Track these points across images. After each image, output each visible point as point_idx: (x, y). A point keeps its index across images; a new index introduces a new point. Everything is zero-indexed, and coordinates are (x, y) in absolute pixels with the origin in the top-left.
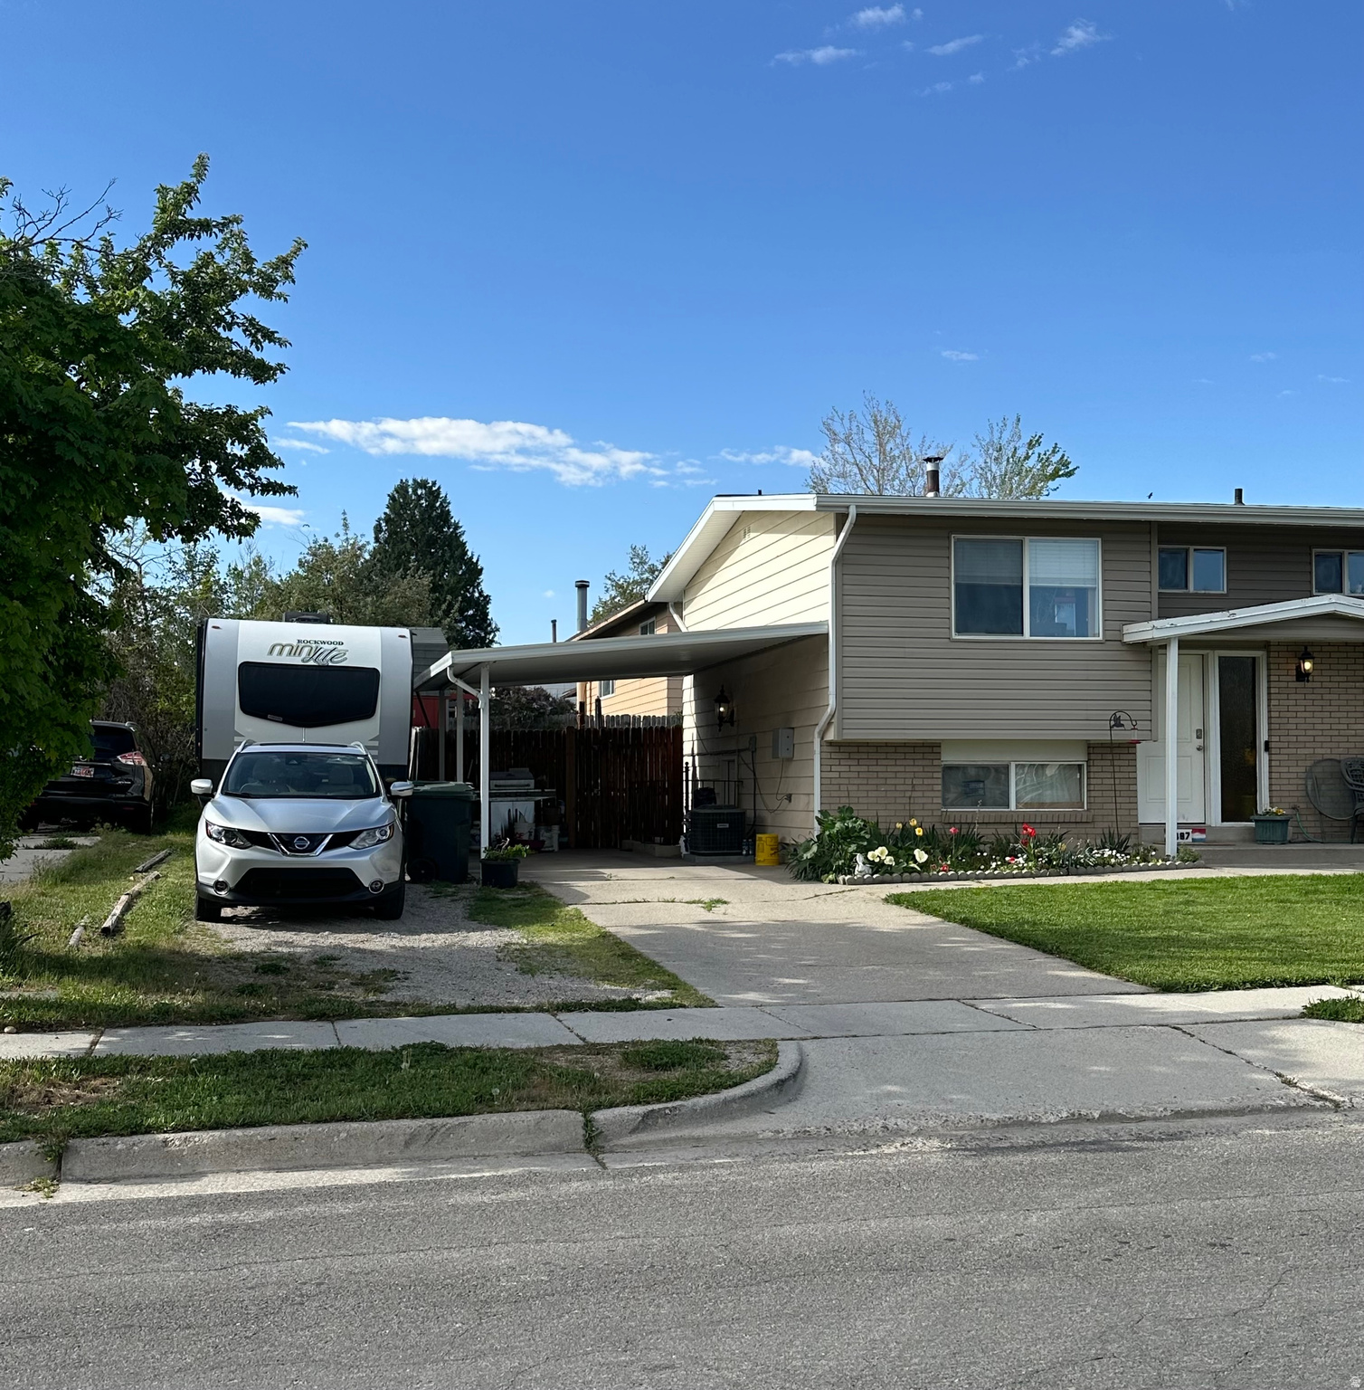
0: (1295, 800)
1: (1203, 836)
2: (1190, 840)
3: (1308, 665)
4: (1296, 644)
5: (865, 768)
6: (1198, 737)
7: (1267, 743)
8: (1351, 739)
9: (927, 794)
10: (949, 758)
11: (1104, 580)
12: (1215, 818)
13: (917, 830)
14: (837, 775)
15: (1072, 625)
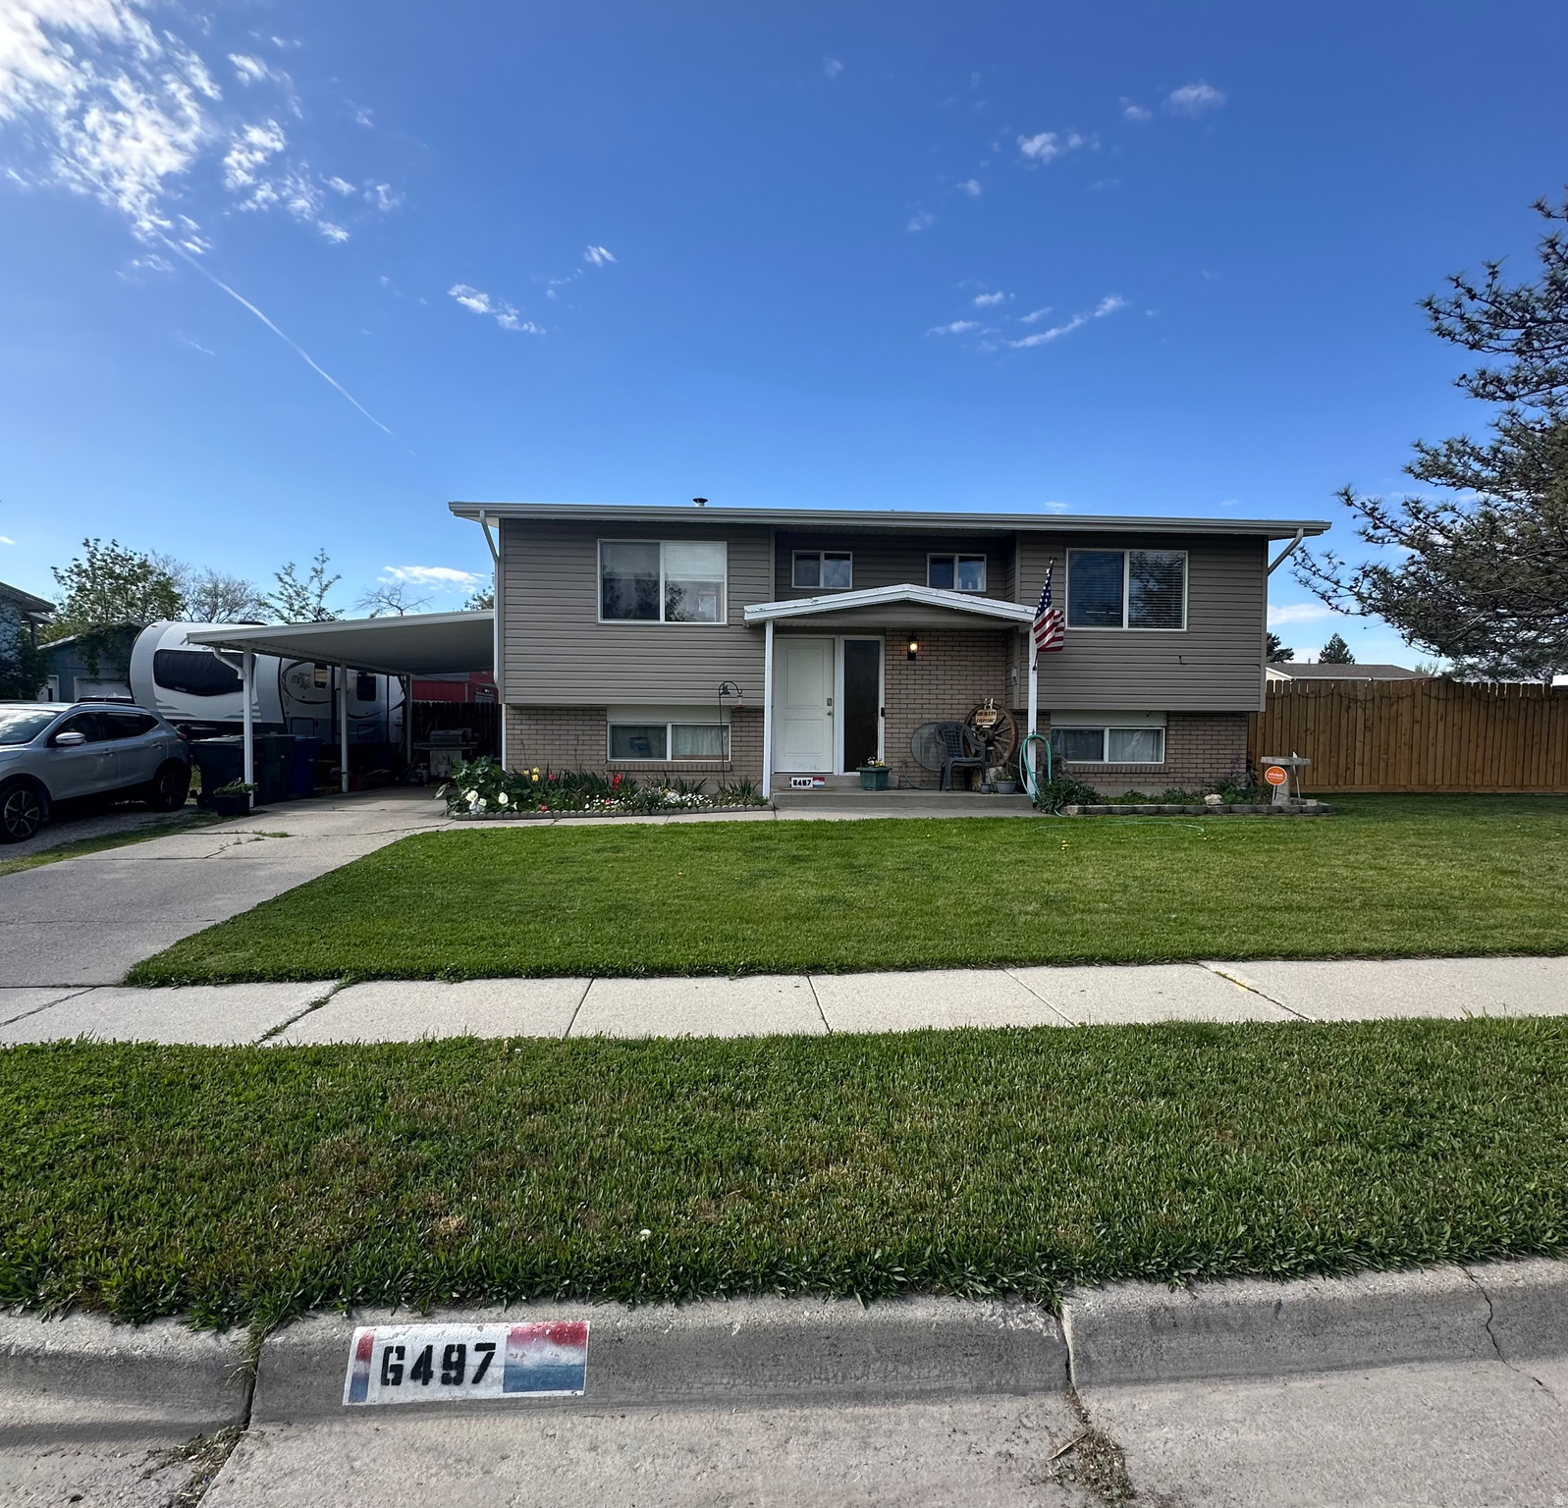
0: (903, 755)
1: (822, 783)
2: (811, 786)
3: (914, 647)
6: (827, 705)
7: (884, 710)
8: (956, 707)
9: (594, 748)
10: (615, 719)
11: (728, 576)
12: (838, 767)
13: (534, 776)
14: (519, 732)
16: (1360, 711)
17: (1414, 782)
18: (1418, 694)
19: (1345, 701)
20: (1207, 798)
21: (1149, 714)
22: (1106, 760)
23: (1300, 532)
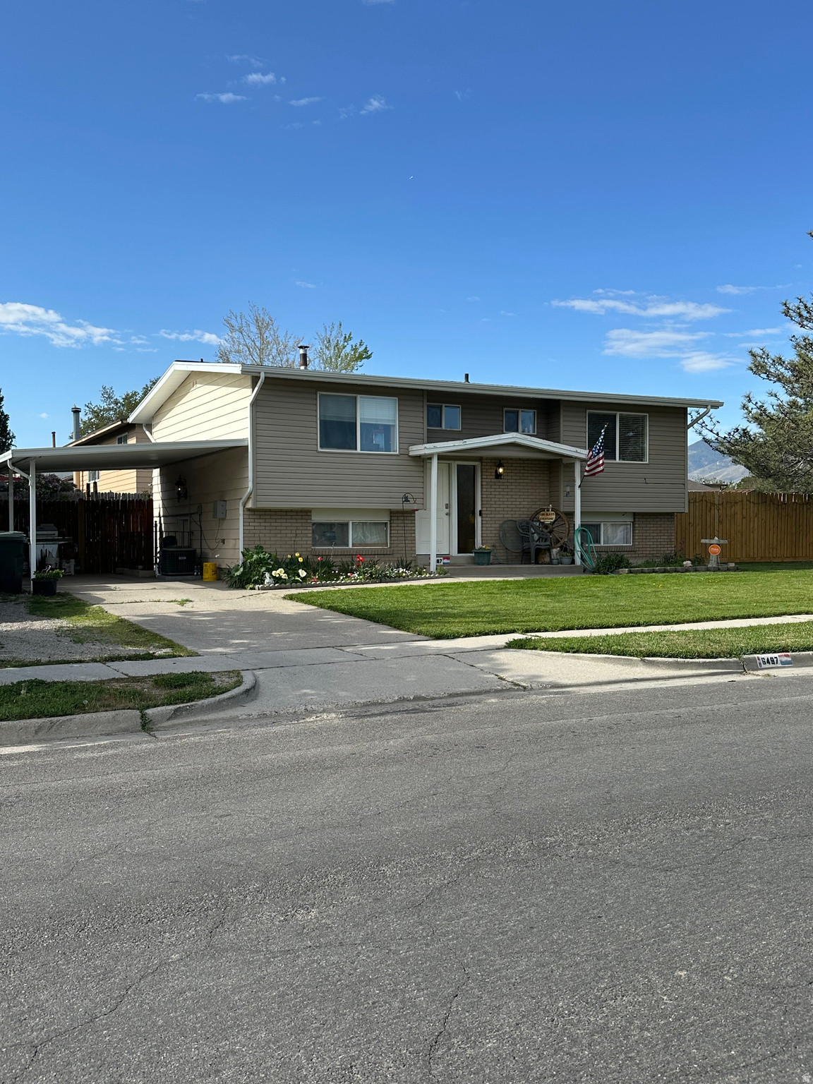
0: (494, 541)
1: (449, 561)
2: (442, 563)
3: (501, 470)
4: (495, 458)
5: (269, 524)
6: (446, 508)
7: (480, 511)
8: (522, 509)
9: (304, 539)
10: (316, 518)
11: (399, 421)
12: (454, 552)
13: (299, 559)
15: (382, 445)
16: (716, 511)
17: (744, 556)
18: (745, 500)
19: (709, 505)
20: (685, 563)
21: (624, 514)
22: (602, 544)
23: (709, 407)
